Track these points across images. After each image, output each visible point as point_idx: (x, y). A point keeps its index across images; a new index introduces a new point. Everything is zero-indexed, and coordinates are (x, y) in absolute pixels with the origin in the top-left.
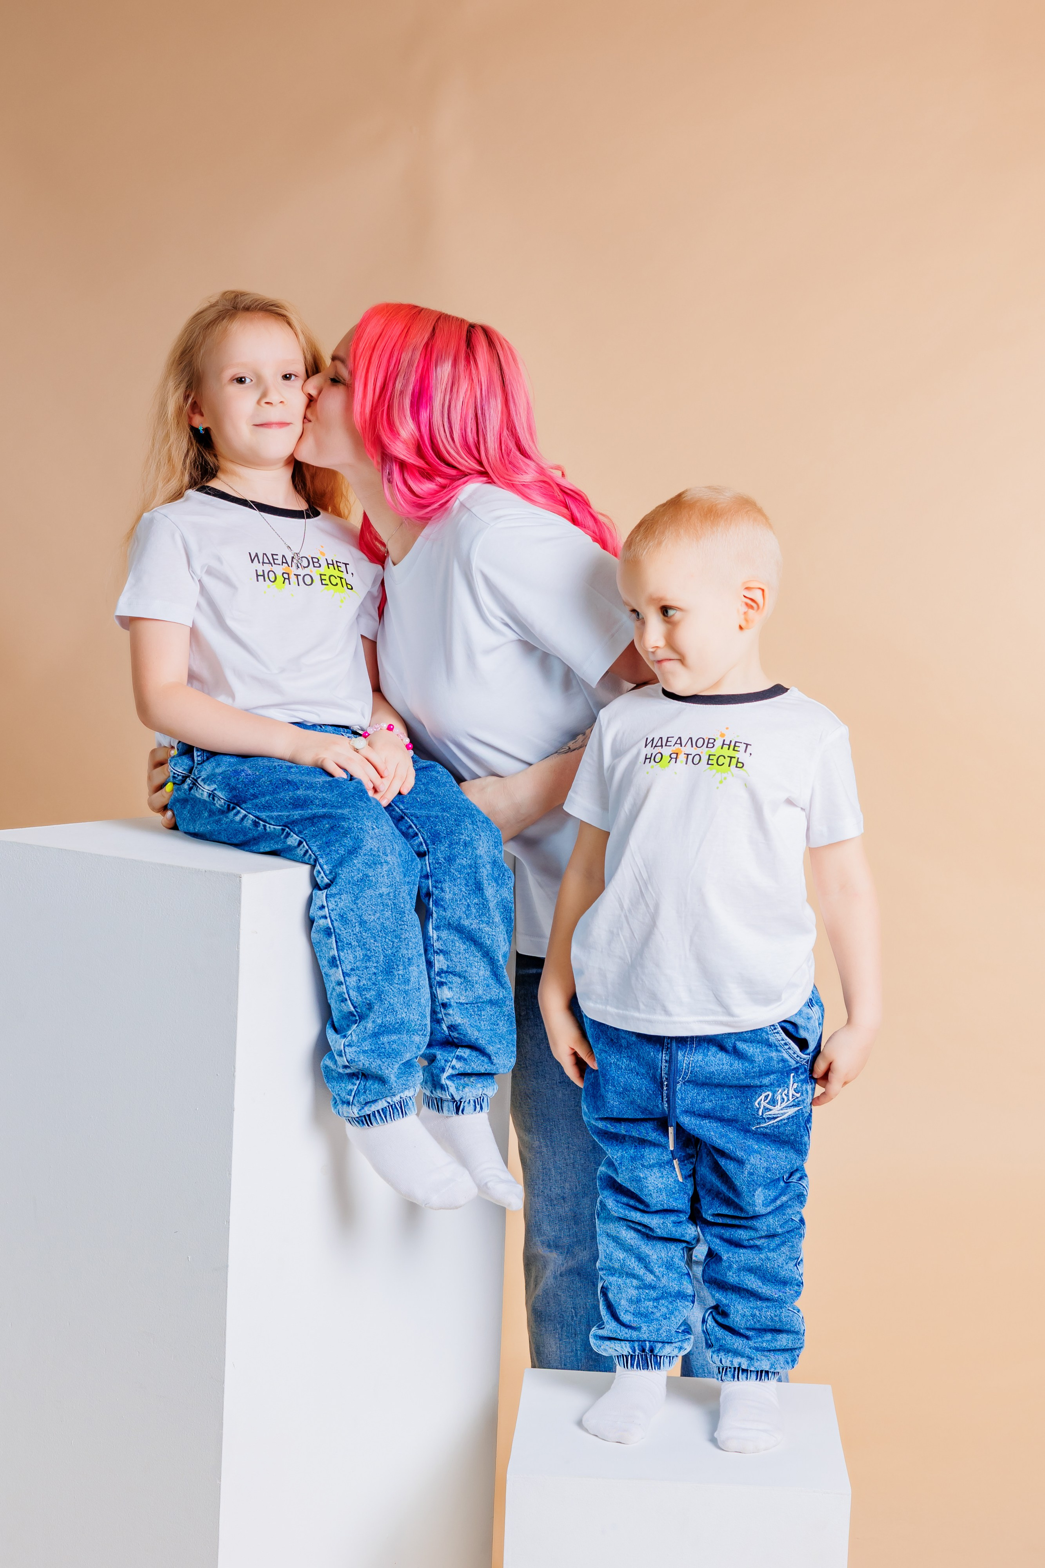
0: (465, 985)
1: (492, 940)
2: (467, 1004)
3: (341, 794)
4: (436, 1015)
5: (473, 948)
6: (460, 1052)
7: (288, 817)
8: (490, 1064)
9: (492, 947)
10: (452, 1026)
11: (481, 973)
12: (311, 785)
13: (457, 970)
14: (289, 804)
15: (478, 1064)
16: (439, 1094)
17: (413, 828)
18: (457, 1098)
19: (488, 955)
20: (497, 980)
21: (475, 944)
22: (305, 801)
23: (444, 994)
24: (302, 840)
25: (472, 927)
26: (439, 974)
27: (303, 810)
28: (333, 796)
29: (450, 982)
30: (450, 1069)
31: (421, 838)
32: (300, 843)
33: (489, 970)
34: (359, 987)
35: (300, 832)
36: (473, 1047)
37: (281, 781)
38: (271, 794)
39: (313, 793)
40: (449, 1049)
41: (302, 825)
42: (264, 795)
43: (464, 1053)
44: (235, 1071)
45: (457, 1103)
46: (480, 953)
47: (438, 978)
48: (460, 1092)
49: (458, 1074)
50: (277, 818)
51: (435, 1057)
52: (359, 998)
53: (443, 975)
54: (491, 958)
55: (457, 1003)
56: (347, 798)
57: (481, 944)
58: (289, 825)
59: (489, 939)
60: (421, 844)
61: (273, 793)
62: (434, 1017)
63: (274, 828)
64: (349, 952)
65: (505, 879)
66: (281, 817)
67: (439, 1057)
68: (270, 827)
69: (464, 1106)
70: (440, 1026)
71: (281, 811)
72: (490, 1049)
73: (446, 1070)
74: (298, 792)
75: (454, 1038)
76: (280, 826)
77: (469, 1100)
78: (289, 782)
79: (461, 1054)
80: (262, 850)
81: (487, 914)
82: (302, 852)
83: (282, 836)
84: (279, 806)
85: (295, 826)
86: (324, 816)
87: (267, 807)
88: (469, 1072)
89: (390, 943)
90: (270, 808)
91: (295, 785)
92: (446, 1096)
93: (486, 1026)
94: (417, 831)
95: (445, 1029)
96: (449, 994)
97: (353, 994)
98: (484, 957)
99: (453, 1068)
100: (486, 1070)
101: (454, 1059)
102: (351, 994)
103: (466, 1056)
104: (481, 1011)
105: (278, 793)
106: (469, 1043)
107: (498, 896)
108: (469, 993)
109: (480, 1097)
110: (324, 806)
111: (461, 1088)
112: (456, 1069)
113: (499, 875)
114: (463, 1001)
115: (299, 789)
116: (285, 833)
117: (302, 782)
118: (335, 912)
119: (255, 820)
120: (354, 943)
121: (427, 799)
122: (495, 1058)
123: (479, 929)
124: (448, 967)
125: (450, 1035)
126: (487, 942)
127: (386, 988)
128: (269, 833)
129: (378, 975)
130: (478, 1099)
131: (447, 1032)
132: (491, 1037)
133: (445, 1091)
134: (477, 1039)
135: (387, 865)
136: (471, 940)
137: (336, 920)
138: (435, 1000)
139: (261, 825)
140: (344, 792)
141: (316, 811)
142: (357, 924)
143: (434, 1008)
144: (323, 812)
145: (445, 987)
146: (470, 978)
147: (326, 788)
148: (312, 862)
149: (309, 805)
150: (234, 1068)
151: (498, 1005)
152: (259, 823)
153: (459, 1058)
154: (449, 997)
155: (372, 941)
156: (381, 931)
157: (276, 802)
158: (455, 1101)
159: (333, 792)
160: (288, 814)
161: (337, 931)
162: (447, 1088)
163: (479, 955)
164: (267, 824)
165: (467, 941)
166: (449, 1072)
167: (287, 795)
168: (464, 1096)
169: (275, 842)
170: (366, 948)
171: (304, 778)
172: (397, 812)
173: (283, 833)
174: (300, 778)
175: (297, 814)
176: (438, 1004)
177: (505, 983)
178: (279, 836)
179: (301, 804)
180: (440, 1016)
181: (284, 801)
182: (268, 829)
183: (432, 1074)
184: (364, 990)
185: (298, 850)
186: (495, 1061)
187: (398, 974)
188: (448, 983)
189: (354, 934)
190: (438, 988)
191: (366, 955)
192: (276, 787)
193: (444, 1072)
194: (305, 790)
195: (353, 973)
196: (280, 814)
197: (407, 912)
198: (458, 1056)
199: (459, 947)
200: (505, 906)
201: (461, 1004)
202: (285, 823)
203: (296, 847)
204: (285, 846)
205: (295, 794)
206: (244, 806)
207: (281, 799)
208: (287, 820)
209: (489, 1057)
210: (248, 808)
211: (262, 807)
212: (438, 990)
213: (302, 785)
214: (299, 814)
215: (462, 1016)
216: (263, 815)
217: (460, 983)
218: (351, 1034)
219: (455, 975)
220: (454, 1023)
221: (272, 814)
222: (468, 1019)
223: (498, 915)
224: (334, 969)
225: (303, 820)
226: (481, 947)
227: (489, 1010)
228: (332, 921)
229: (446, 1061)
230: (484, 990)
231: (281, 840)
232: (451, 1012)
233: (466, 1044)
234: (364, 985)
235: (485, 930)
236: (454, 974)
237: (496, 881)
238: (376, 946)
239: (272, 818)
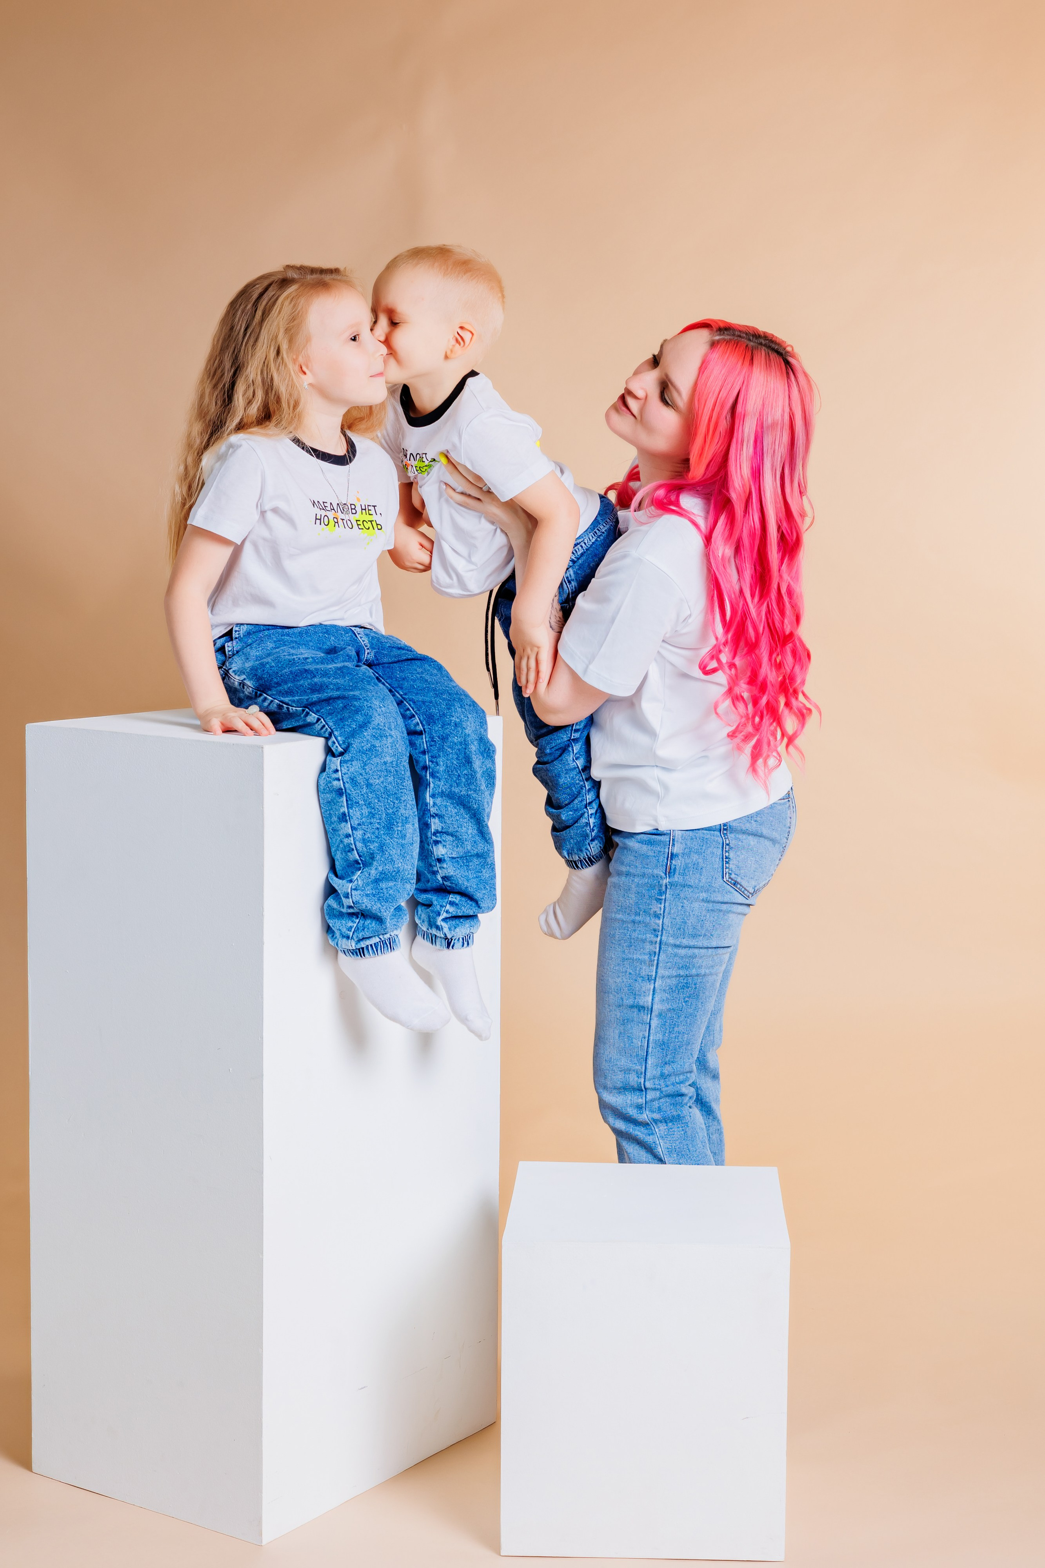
0: (457, 842)
1: (478, 804)
2: (458, 858)
3: (351, 680)
4: (433, 868)
5: (462, 811)
6: (452, 898)
7: (307, 700)
8: (477, 908)
9: (478, 810)
10: (445, 877)
11: (470, 832)
12: (326, 672)
13: (450, 830)
14: (308, 689)
15: (467, 908)
16: (434, 931)
17: (410, 710)
18: (449, 937)
19: (475, 816)
20: (482, 836)
21: (464, 808)
22: (321, 686)
23: (440, 851)
24: (320, 718)
25: (462, 793)
26: (435, 834)
27: (319, 694)
28: (345, 681)
29: (444, 841)
30: (445, 913)
31: (418, 719)
32: (318, 720)
33: (476, 829)
34: (364, 840)
35: (318, 711)
36: (463, 894)
37: (300, 671)
38: (292, 682)
39: (328, 680)
40: (442, 895)
41: (320, 706)
42: (286, 683)
43: (456, 898)
44: (263, 911)
45: (449, 940)
46: (468, 815)
47: (434, 838)
48: (452, 932)
49: (452, 917)
50: (298, 701)
51: (432, 902)
52: (364, 848)
53: (438, 835)
54: (477, 819)
55: (450, 857)
56: (357, 683)
57: (469, 807)
58: (309, 706)
59: (475, 803)
60: (418, 724)
61: (294, 680)
62: (431, 869)
63: (296, 710)
64: (357, 809)
65: (490, 753)
66: (302, 700)
67: (435, 903)
68: (292, 709)
69: (454, 943)
70: (435, 877)
71: (301, 695)
72: (478, 895)
73: (441, 914)
74: (316, 680)
75: (447, 886)
76: (301, 707)
77: (459, 938)
78: (306, 671)
79: (454, 900)
80: (285, 727)
81: (475, 783)
82: (320, 727)
83: (302, 716)
84: (299, 691)
85: (313, 707)
86: (338, 698)
87: (289, 693)
88: (460, 915)
89: (391, 803)
90: (292, 693)
91: (312, 674)
92: (440, 934)
93: (473, 874)
94: (414, 713)
95: (440, 879)
96: (443, 851)
97: (360, 845)
98: (471, 818)
99: (447, 912)
100: (474, 913)
101: (448, 905)
102: (357, 845)
103: (457, 902)
104: (469, 862)
105: (298, 680)
106: (460, 891)
107: (484, 767)
108: (460, 849)
109: (468, 935)
110: (338, 689)
111: (453, 929)
112: (450, 912)
113: (485, 749)
114: (455, 856)
115: (315, 676)
116: (305, 713)
117: (317, 670)
118: (347, 776)
119: (279, 704)
120: (361, 802)
121: (423, 686)
122: (481, 903)
123: (467, 795)
124: (442, 828)
125: (444, 884)
126: (474, 806)
127: (387, 841)
128: (292, 713)
129: (380, 830)
130: (465, 937)
131: (441, 881)
132: (478, 884)
133: (440, 931)
134: (467, 887)
135: (391, 738)
136: (461, 804)
137: (348, 783)
138: (431, 856)
139: (285, 708)
140: (354, 677)
141: (331, 694)
142: (364, 786)
143: (431, 862)
144: (337, 694)
145: (440, 845)
146: (461, 837)
147: (339, 675)
148: (327, 735)
149: (325, 689)
150: (263, 909)
151: (483, 856)
152: (283, 706)
153: (452, 903)
154: (443, 853)
155: (376, 801)
156: (384, 793)
157: (297, 688)
158: (447, 938)
159: (345, 677)
160: (308, 697)
161: (348, 791)
162: (442, 928)
163: (467, 817)
164: (289, 707)
165: (457, 806)
166: (444, 915)
167: (305, 683)
168: (455, 935)
169: (296, 721)
170: (371, 807)
171: (318, 666)
172: (398, 697)
173: (303, 713)
174: (315, 667)
175: (315, 697)
176: (434, 859)
177: (489, 839)
178: (300, 715)
179: (318, 689)
180: (435, 869)
181: (303, 687)
182: (291, 711)
183: (429, 916)
184: (368, 842)
185: (317, 725)
186: (481, 905)
187: (397, 830)
188: (442, 842)
189: (362, 795)
190: (434, 846)
191: (371, 812)
192: (296, 676)
193: (439, 915)
194: (321, 677)
195: (360, 827)
196: (300, 698)
197: (406, 778)
198: (450, 901)
199: (451, 811)
200: (489, 774)
201: (455, 858)
202: (305, 704)
203: (314, 724)
204: (306, 723)
205: (312, 681)
206: (269, 692)
207: (301, 685)
208: (307, 703)
209: (476, 902)
210: (273, 695)
211: (285, 693)
212: (434, 848)
213: (317, 673)
214: (317, 697)
215: (454, 869)
216: (286, 700)
217: (452, 840)
218: (357, 879)
219: (448, 835)
220: (447, 875)
221: (294, 698)
222: (459, 871)
223: (483, 783)
224: (343, 824)
225: (320, 701)
226: (469, 810)
227: (476, 861)
228: (344, 783)
229: (441, 906)
230: (472, 846)
231: (301, 719)
232: (445, 866)
233: (457, 891)
234: (368, 838)
235: (473, 796)
236: (447, 833)
237: (482, 754)
238: (379, 806)
239: (294, 701)
